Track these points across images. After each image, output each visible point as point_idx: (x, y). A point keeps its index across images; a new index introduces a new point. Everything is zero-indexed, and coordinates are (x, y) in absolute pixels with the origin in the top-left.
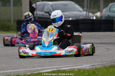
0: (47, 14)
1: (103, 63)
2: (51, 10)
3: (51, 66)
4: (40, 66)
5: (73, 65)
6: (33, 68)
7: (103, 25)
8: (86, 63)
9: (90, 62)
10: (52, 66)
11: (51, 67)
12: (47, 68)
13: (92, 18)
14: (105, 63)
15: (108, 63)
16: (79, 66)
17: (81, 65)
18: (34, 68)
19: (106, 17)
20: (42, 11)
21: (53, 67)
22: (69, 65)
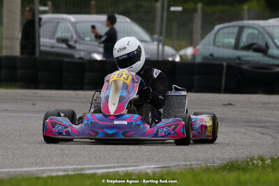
0: (64, 46)
1: (188, 163)
2: (72, 36)
3: (63, 165)
4: (37, 164)
5: (116, 165)
6: (18, 168)
7: (196, 77)
8: (148, 160)
9: (159, 160)
10: (66, 165)
11: (62, 168)
12: (51, 168)
13: (170, 59)
14: (193, 163)
15: (199, 162)
16: (131, 166)
17: (136, 166)
18: (21, 167)
19: (205, 58)
20: (52, 38)
21: (68, 167)
22: (107, 163)
